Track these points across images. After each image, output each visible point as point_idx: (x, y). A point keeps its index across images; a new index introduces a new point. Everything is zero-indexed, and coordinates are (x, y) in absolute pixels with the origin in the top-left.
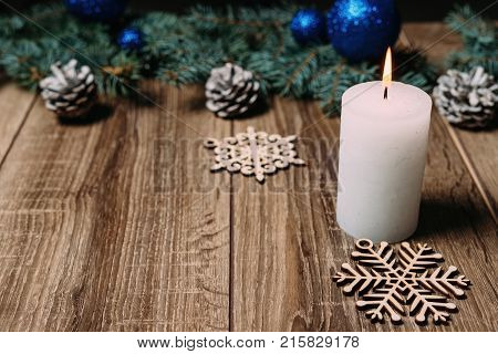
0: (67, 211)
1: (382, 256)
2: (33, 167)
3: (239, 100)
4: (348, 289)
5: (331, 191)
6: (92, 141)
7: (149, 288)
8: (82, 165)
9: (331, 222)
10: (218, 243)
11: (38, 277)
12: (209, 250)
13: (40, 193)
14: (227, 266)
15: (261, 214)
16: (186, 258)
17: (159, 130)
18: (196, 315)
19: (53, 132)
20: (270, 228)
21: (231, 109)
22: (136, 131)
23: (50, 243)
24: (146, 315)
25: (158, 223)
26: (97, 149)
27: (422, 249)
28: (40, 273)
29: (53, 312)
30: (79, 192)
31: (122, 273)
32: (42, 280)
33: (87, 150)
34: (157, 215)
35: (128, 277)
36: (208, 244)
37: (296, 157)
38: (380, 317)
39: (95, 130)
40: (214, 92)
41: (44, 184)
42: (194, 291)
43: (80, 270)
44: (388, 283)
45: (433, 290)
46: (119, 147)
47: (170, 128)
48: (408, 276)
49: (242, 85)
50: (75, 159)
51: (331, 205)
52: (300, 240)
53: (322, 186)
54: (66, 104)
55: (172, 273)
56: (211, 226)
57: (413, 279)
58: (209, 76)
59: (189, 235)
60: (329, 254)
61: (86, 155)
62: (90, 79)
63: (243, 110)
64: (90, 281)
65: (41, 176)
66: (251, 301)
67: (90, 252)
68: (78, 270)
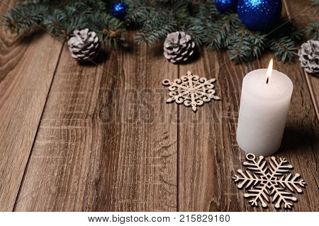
0: (88, 127)
1: (260, 165)
2: (67, 96)
3: (183, 54)
4: (240, 186)
5: (234, 119)
6: (98, 78)
7: (135, 180)
8: (94, 95)
9: (233, 140)
10: (171, 152)
11: (76, 171)
12: (166, 157)
13: (72, 114)
14: (176, 167)
15: (195, 134)
16: (154, 162)
17: (136, 71)
18: (160, 198)
19: (75, 71)
20: (199, 144)
21: (178, 59)
22: (123, 71)
23: (80, 149)
24: (133, 197)
25: (138, 137)
26: (101, 85)
27: (282, 161)
28: (77, 169)
29: (86, 193)
30: (94, 115)
31: (120, 171)
32: (78, 173)
33: (96, 85)
34: (137, 132)
35: (123, 173)
36: (165, 153)
37: (215, 94)
38: (256, 204)
39: (100, 69)
40: (168, 48)
41: (74, 109)
42: (158, 183)
43: (98, 168)
44: (262, 183)
45: (286, 188)
46: (114, 82)
47: (143, 70)
48: (273, 179)
49: (185, 45)
50: (89, 91)
51: (234, 129)
52: (215, 152)
53: (229, 115)
54: (83, 55)
55: (146, 172)
56: (167, 141)
57: (276, 181)
58: (166, 37)
59: (155, 146)
60: (231, 162)
61: (95, 88)
62: (96, 40)
63: (185, 59)
64: (104, 174)
65: (72, 103)
66: (188, 191)
67: (102, 156)
68: (96, 168)
